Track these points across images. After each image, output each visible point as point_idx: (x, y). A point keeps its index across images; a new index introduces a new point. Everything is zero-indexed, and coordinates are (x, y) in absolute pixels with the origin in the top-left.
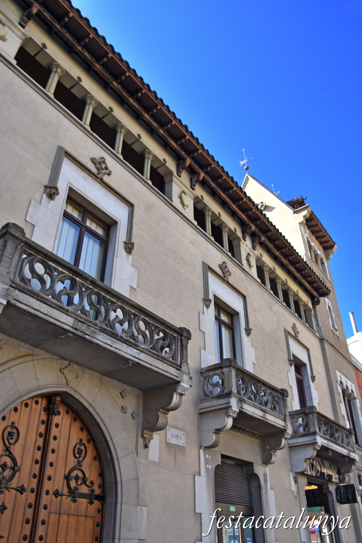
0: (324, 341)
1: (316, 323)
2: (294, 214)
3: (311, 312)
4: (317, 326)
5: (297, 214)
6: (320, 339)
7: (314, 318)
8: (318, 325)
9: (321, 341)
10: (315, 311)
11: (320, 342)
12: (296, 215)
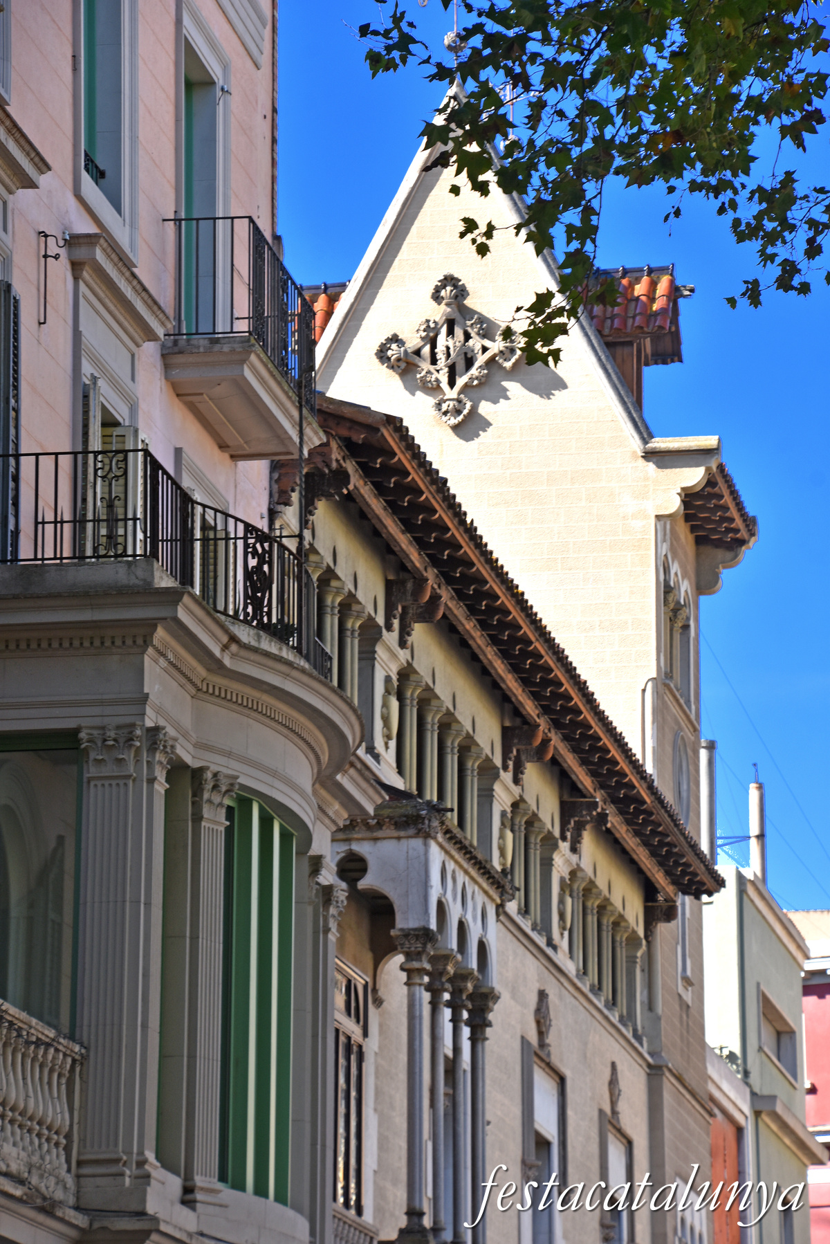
0: (663, 1074)
1: (646, 992)
2: (642, 461)
3: (637, 951)
4: (646, 1007)
5: (661, 465)
6: (649, 1066)
7: (643, 971)
8: (650, 1006)
9: (653, 1072)
10: (648, 943)
11: (648, 1075)
12: (651, 466)
